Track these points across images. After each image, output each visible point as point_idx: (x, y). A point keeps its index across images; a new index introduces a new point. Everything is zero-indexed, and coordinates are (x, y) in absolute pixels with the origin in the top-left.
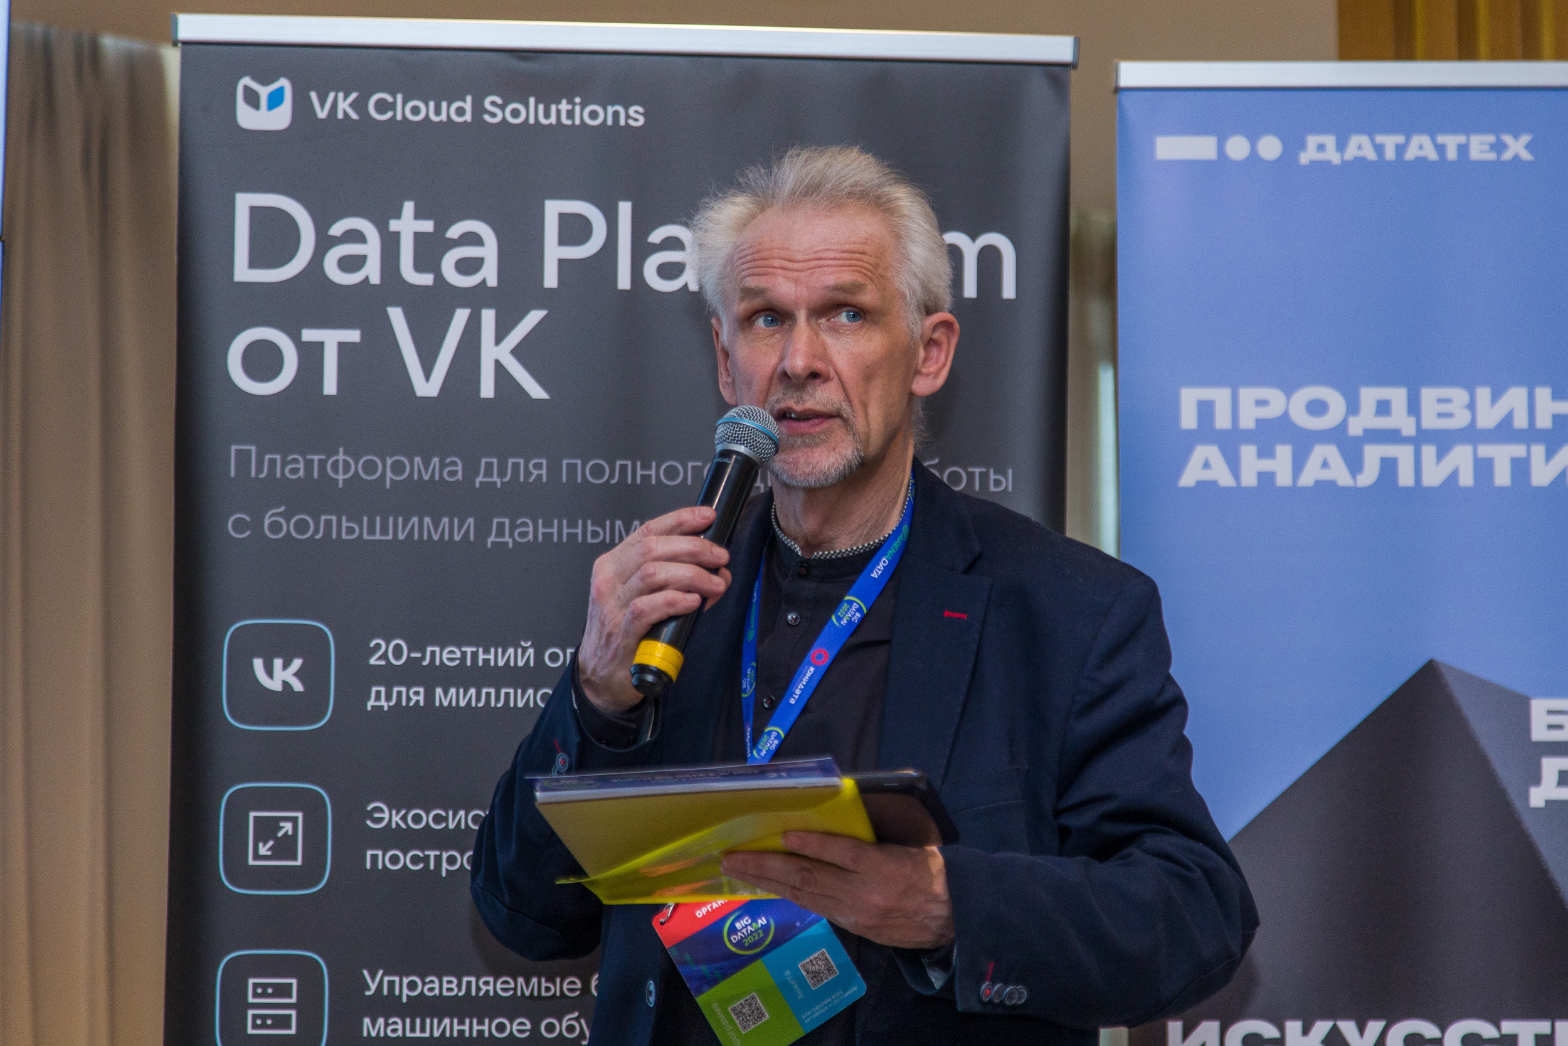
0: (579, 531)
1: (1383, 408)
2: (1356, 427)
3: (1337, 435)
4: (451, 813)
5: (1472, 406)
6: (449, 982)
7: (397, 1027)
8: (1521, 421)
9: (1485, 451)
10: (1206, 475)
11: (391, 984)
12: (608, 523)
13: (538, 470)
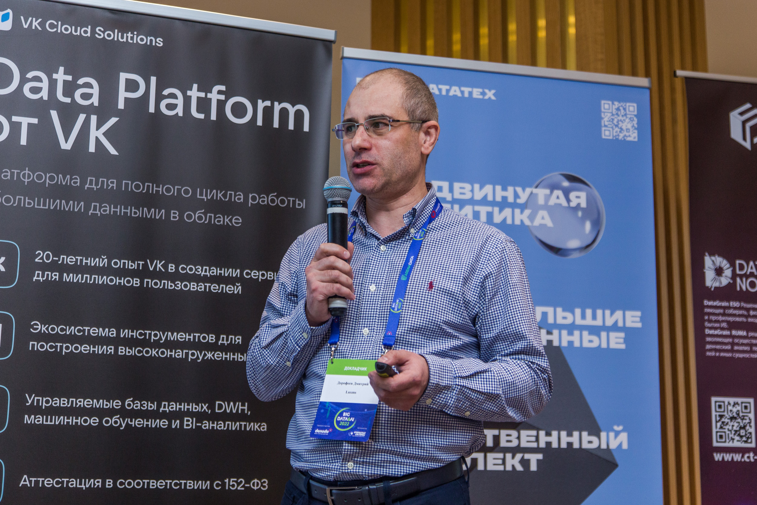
0: (129, 211)
1: (440, 189)
4: (68, 327)
5: (472, 191)
6: (64, 401)
7: (40, 420)
8: (490, 198)
9: (477, 208)
11: (38, 400)
12: (141, 208)
13: (113, 184)
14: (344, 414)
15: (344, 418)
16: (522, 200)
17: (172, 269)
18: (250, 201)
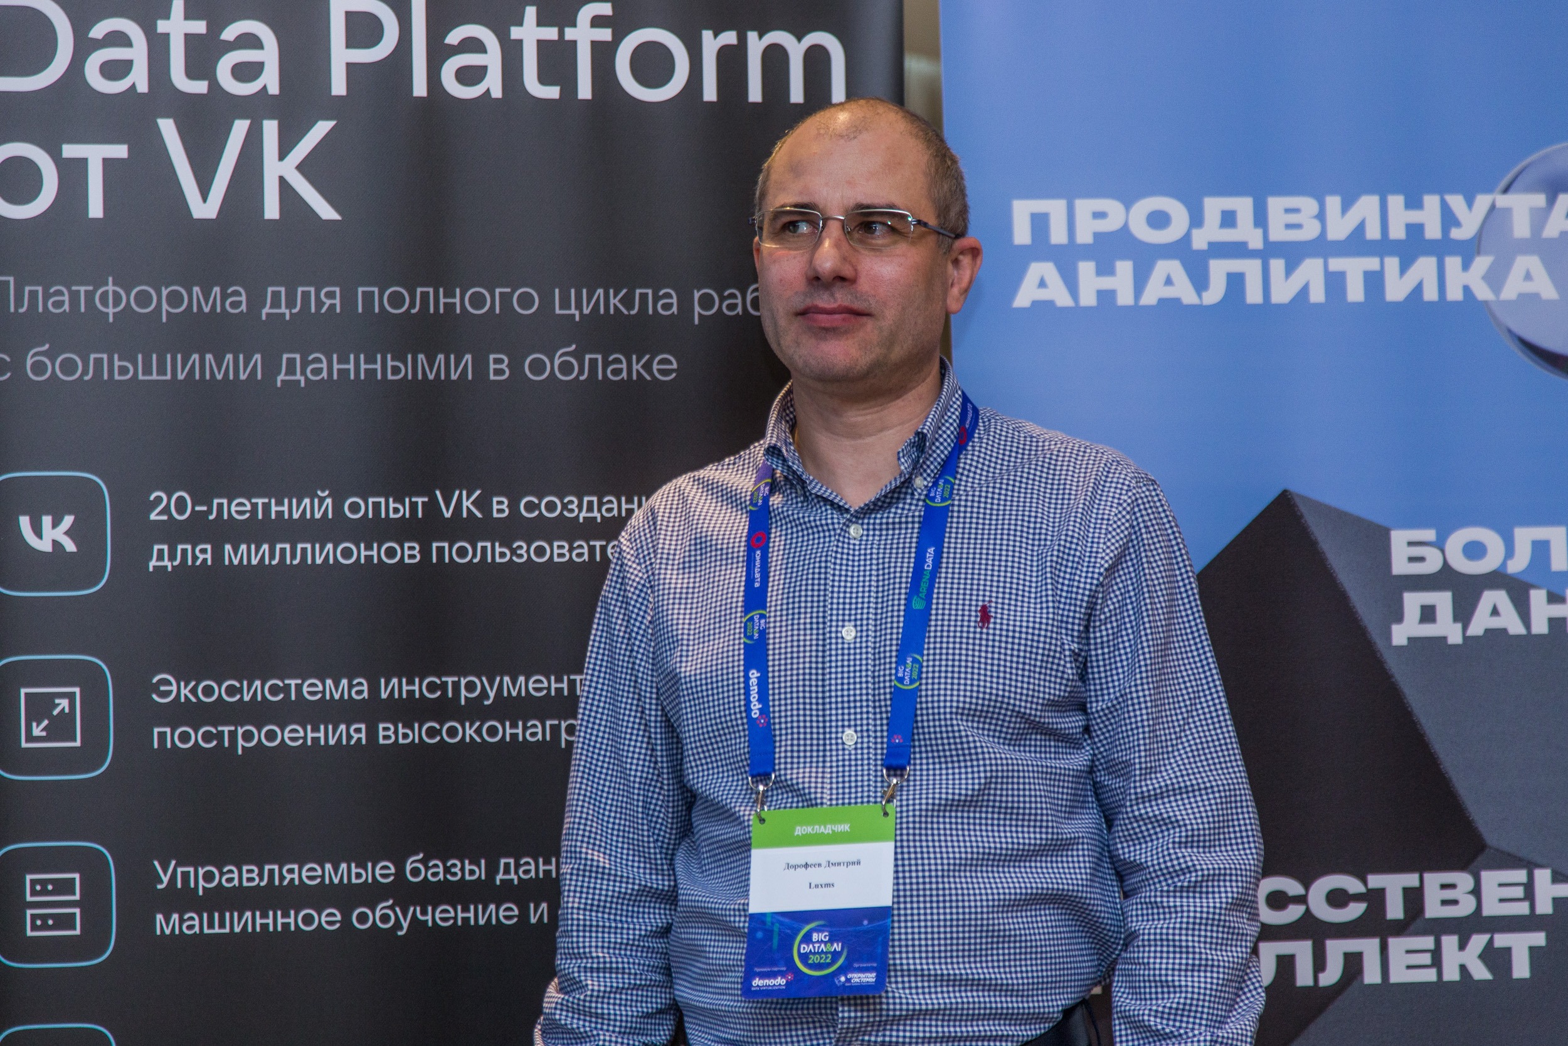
0: (378, 366)
1: (1228, 219)
2: (1200, 240)
3: (1180, 249)
4: (245, 683)
5: (1321, 216)
6: (249, 871)
7: (194, 924)
8: (1373, 232)
9: (1336, 264)
10: (1043, 295)
11: (185, 875)
12: (410, 357)
13: (331, 299)
14: (815, 937)
15: (817, 945)
16: (1464, 232)
17: (502, 511)
18: (697, 309)
